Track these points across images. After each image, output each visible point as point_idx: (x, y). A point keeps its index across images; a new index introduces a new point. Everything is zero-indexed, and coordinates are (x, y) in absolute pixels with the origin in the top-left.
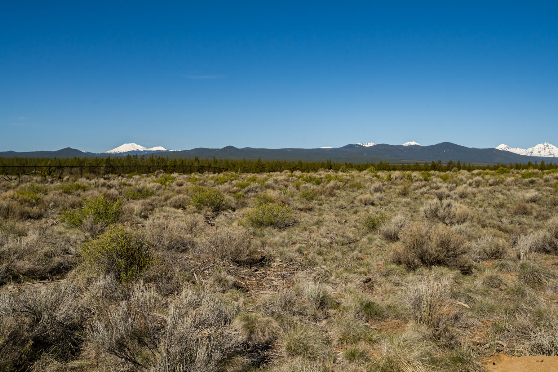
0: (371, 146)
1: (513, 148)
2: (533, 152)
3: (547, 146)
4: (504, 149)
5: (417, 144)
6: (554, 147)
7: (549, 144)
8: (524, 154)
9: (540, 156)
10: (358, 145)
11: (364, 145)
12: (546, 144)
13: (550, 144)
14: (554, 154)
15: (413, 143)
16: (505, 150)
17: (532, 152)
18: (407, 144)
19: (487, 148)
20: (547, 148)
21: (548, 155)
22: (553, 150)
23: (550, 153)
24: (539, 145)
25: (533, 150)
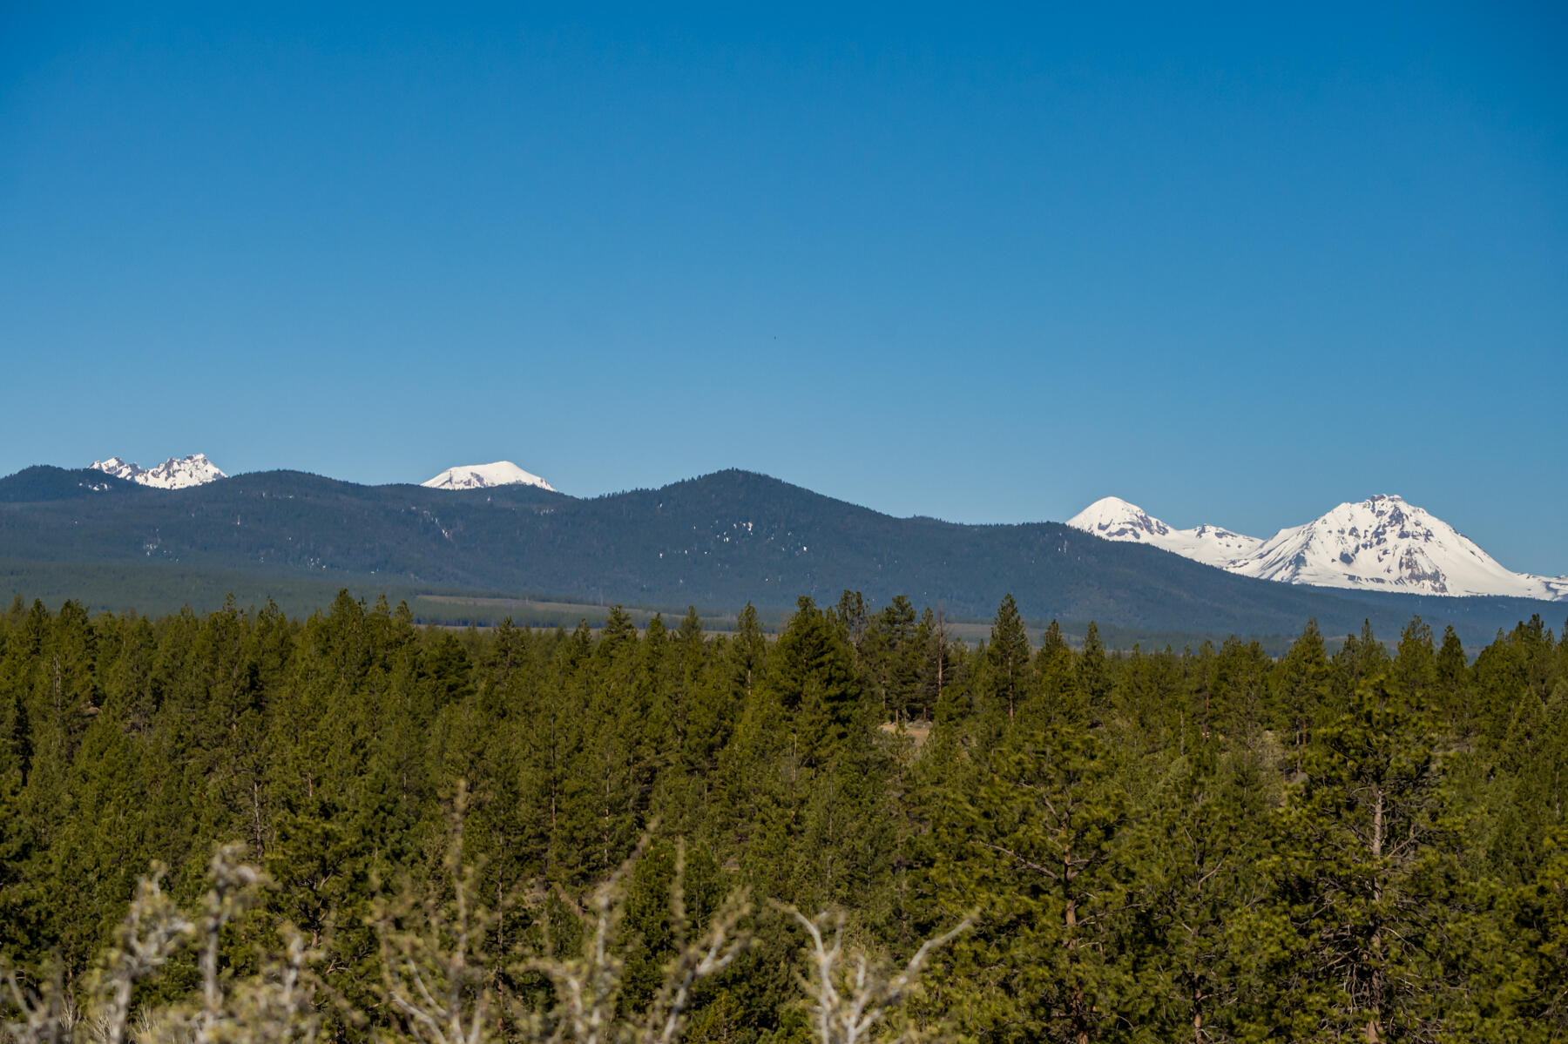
0: (193, 482)
1: (1178, 528)
2: (1308, 556)
3: (1398, 517)
4: (1122, 532)
5: (529, 479)
6: (1441, 529)
7: (1405, 508)
8: (1251, 569)
9: (1349, 585)
10: (97, 476)
11: (140, 480)
12: (1386, 505)
13: (1409, 502)
14: (1435, 576)
15: (501, 473)
16: (1129, 538)
17: (1299, 561)
18: (460, 477)
19: (1016, 521)
20: (1391, 535)
21: (1400, 581)
22: (1427, 547)
23: (1411, 564)
24: (1344, 509)
25: (1306, 545)
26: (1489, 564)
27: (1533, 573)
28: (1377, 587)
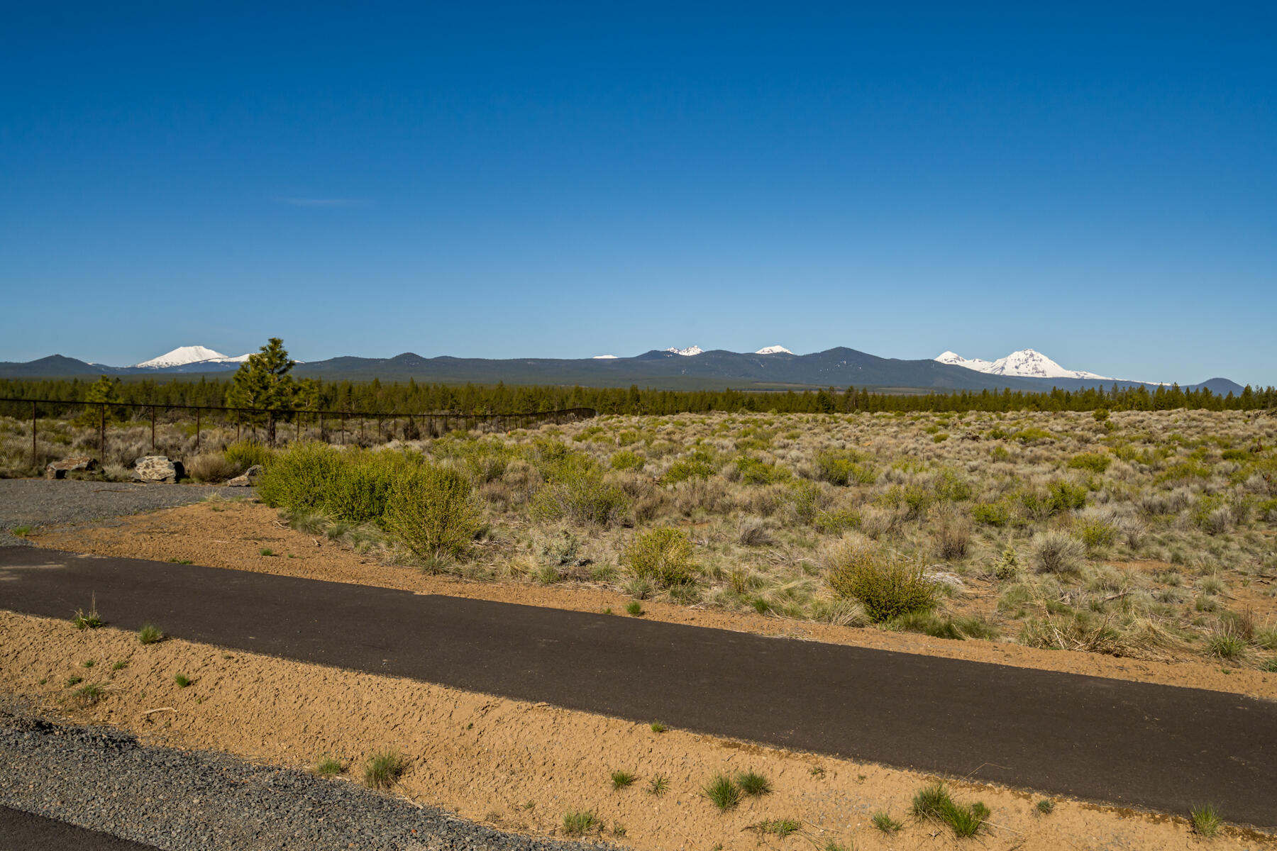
0: (694, 354)
1: (967, 360)
2: (1006, 367)
3: (1032, 355)
4: (951, 361)
6: (1045, 358)
7: (1034, 353)
8: (988, 371)
9: (1018, 375)
10: (668, 353)
11: (680, 353)
12: (1028, 352)
13: (1036, 351)
14: (1043, 372)
15: (777, 349)
16: (953, 363)
17: (1003, 368)
18: (765, 350)
19: (920, 359)
20: (1030, 360)
21: (1033, 373)
22: (1041, 364)
23: (1036, 369)
24: (1016, 353)
25: (1005, 364)
26: (1060, 368)
27: (1073, 370)
28: (1025, 375)
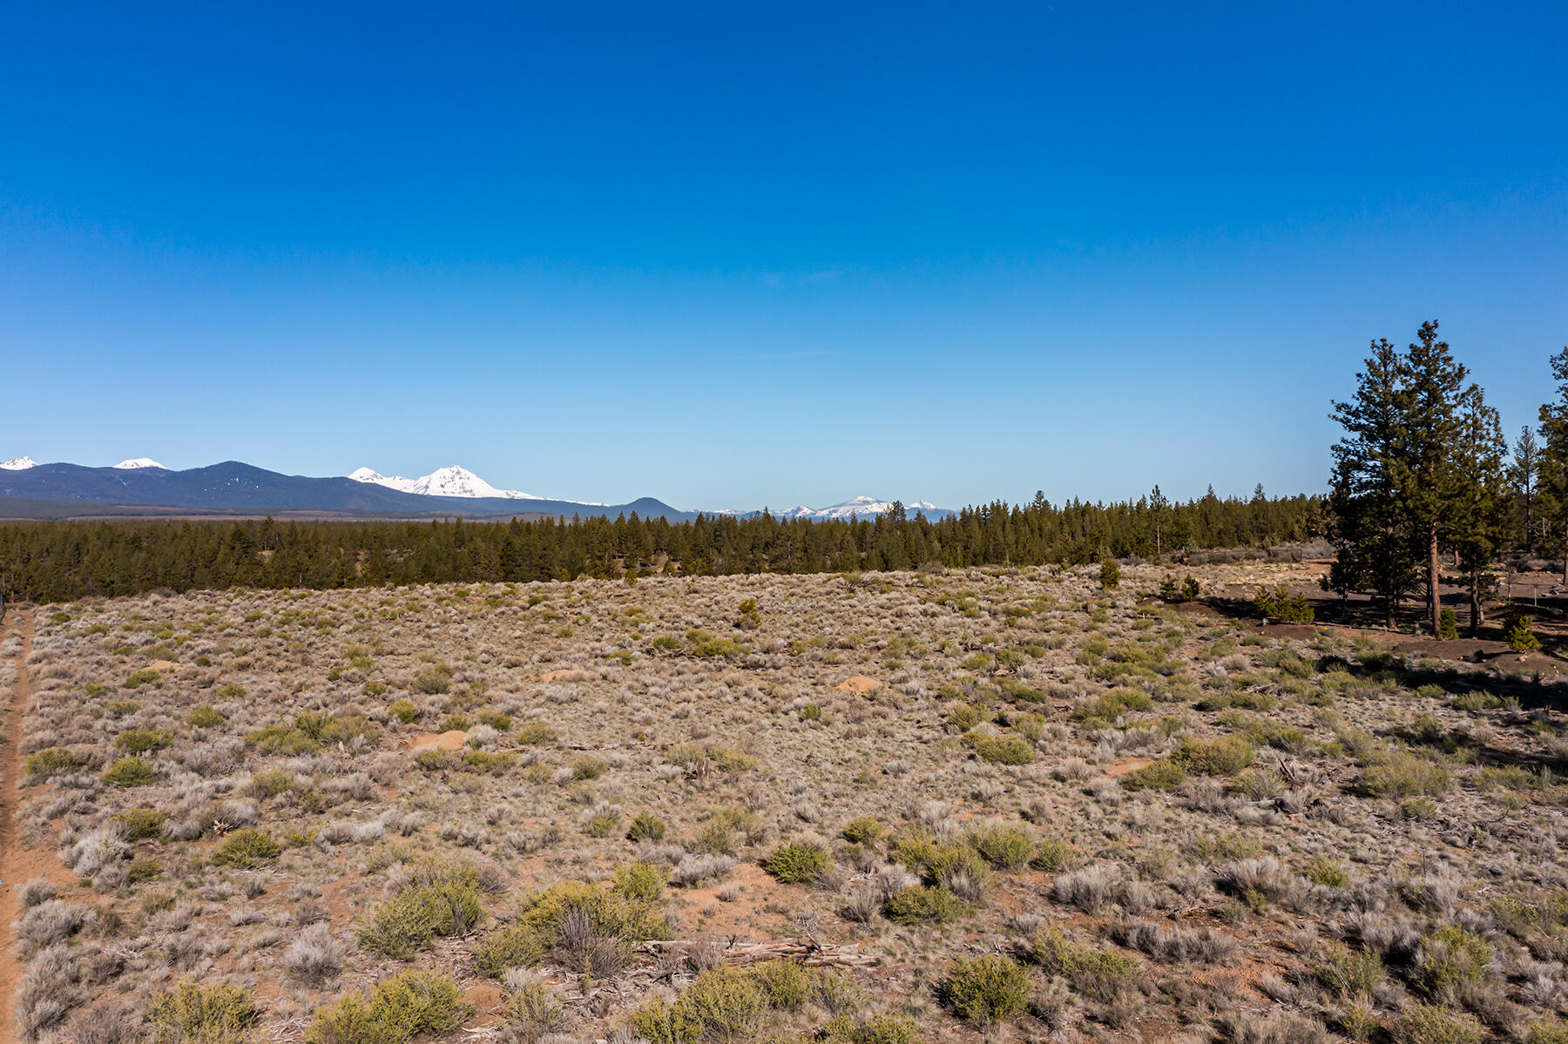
1: (387, 477)
2: (430, 485)
4: (368, 479)
5: (155, 464)
6: (473, 476)
8: (411, 490)
9: (443, 494)
12: (455, 468)
13: (463, 467)
15: (145, 463)
16: (370, 481)
17: (427, 487)
18: (128, 464)
19: (330, 476)
20: (457, 478)
21: (460, 492)
22: (469, 482)
23: (463, 487)
24: (441, 470)
25: (429, 481)
26: (487, 486)
27: (502, 488)
28: (452, 495)
